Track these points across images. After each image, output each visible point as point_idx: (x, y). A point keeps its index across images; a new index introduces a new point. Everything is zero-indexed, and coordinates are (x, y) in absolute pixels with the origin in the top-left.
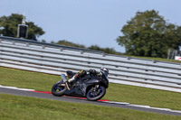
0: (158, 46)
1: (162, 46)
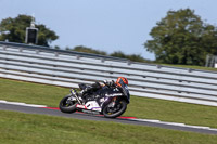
0: (194, 51)
1: (199, 52)
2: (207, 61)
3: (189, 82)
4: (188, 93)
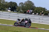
2: (6, 10)
3: (2, 14)
4: (2, 17)
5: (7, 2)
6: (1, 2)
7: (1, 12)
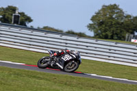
0: (119, 31)
1: (121, 31)
3: (115, 50)
5: (130, 16)
6: (114, 16)
7: (113, 44)
